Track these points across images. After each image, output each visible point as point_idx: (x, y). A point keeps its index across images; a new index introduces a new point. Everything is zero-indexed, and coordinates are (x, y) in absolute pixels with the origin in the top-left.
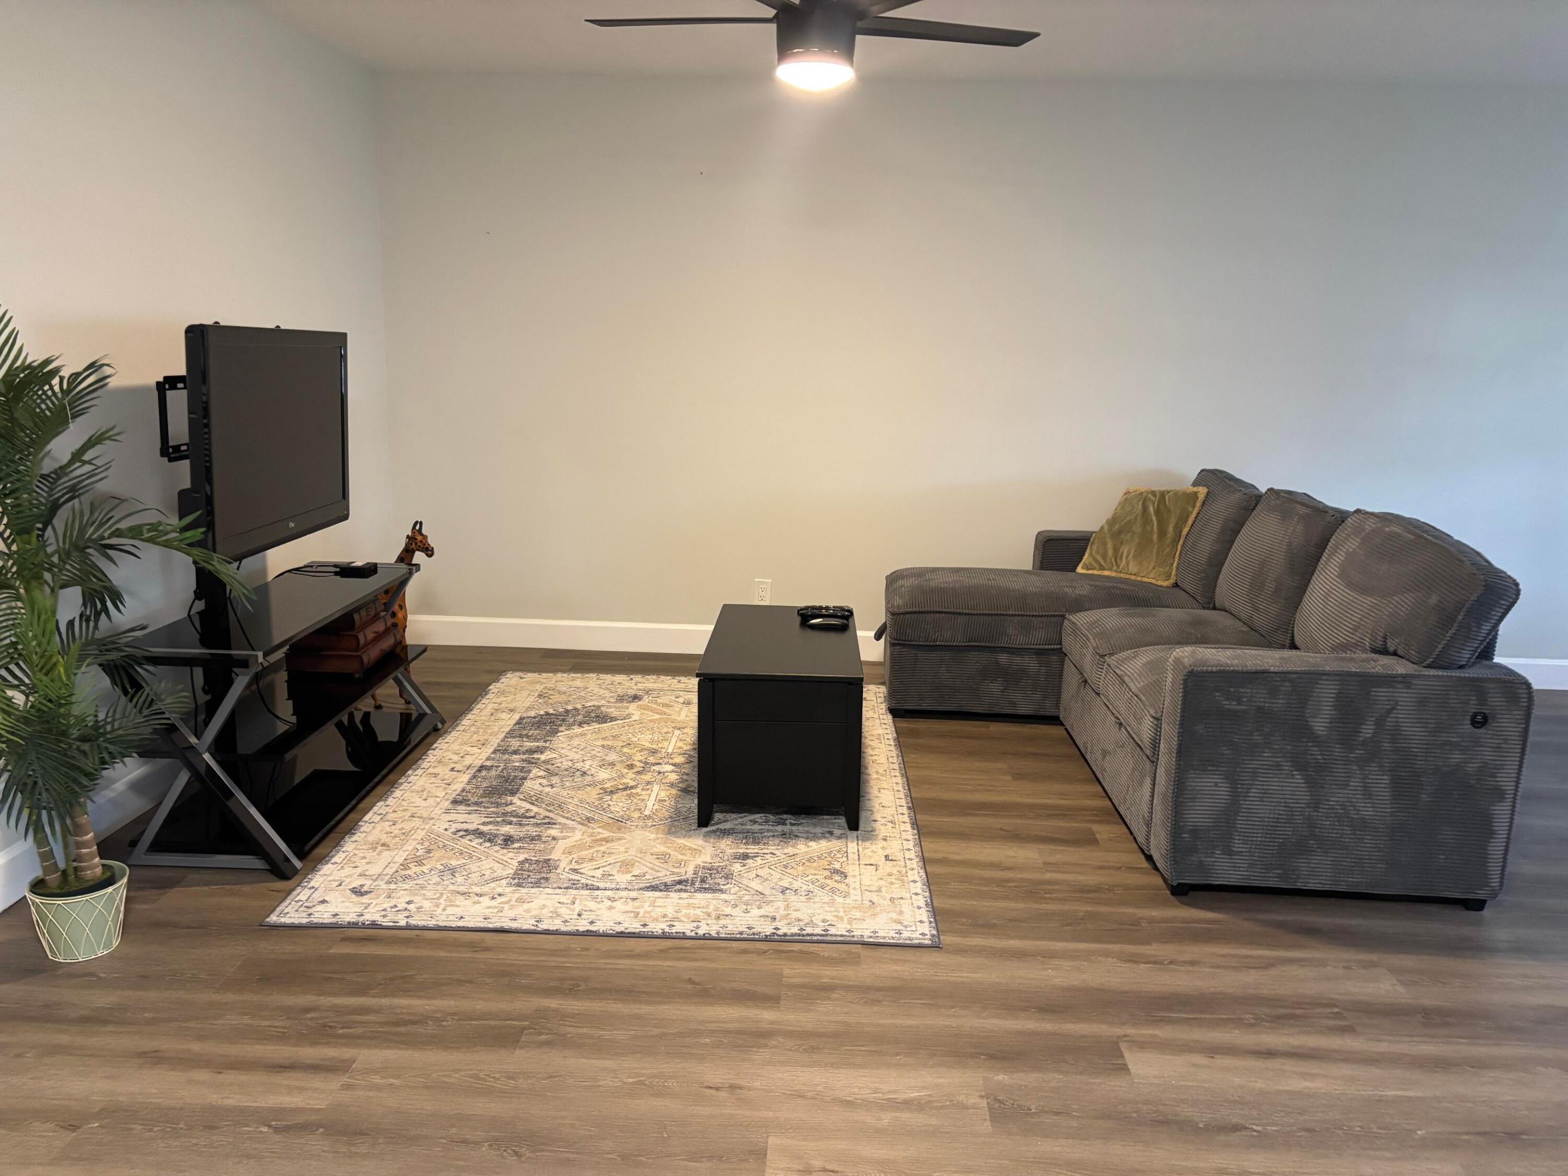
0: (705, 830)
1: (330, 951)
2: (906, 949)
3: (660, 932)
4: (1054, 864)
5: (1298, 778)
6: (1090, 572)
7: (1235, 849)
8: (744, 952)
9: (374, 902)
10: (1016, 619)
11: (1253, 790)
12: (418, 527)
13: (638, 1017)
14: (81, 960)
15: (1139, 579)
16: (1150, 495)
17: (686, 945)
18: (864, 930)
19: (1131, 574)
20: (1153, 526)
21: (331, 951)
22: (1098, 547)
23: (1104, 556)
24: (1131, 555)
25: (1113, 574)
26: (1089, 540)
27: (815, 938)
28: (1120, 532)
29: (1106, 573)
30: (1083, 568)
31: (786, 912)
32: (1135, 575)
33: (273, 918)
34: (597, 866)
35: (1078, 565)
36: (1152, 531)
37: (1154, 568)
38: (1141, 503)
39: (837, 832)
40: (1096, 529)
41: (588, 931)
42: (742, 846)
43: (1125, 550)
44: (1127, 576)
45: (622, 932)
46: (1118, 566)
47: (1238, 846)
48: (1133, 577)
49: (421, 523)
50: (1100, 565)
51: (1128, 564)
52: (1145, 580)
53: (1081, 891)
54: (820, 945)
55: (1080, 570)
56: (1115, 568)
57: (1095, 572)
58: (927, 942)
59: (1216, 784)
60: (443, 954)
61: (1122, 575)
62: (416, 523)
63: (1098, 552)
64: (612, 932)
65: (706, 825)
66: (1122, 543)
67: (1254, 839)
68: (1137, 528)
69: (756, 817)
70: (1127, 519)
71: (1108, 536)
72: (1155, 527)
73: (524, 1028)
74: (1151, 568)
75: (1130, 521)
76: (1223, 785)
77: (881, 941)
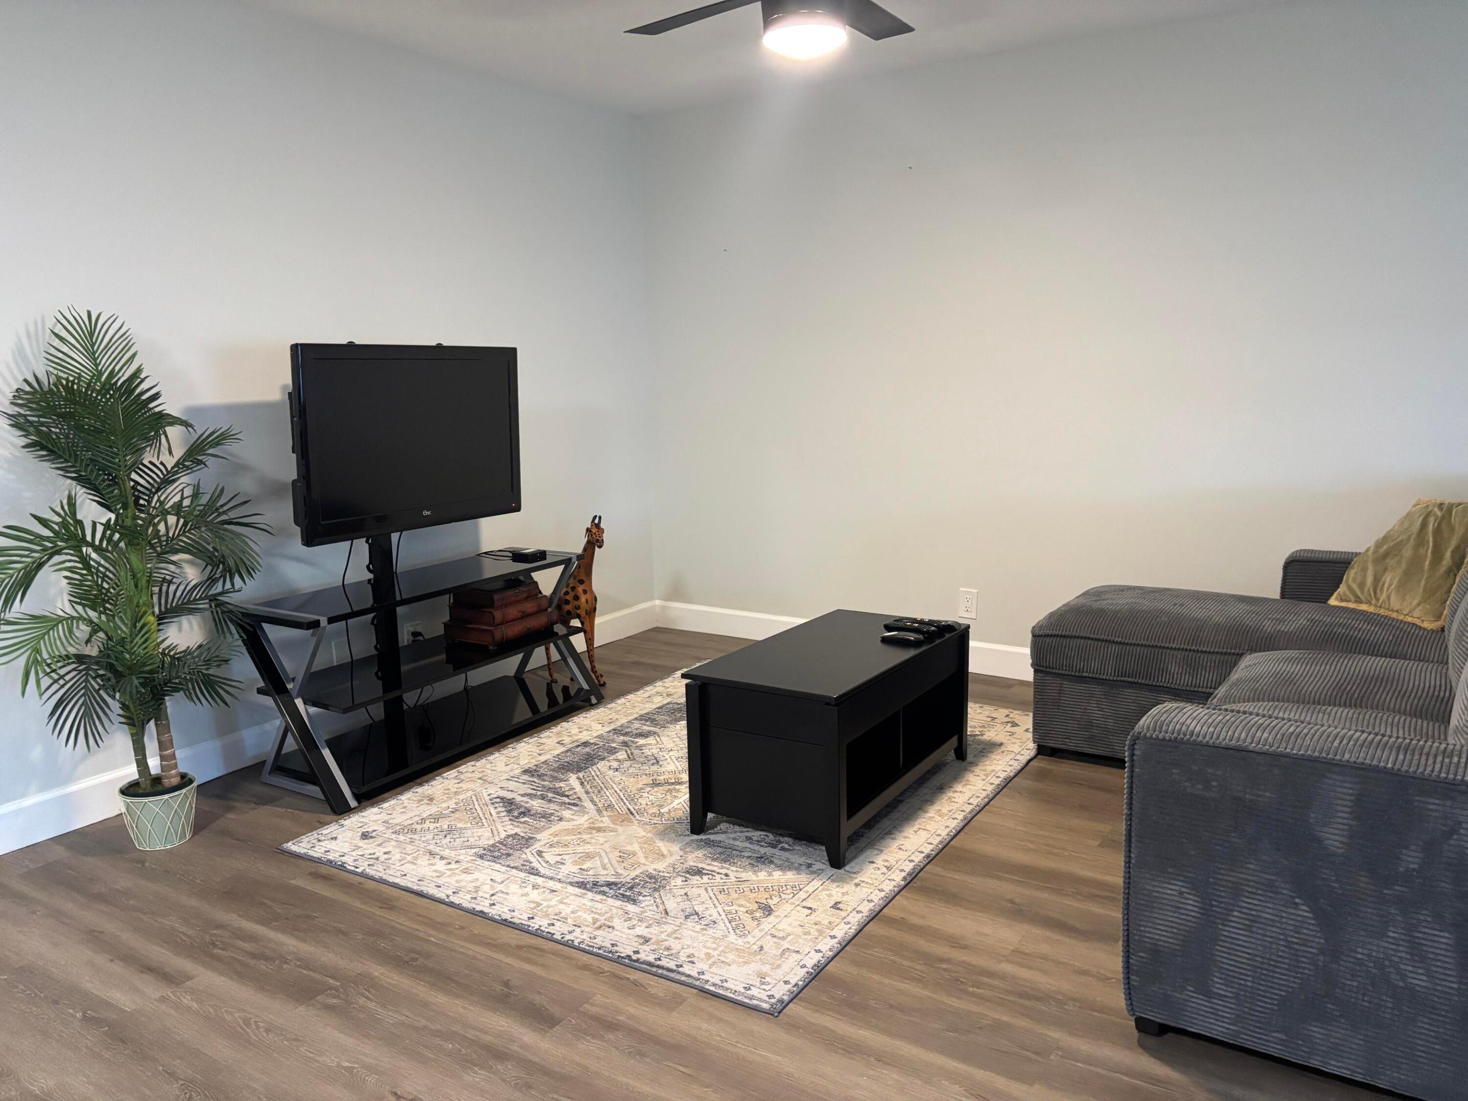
0: (695, 837)
1: (291, 881)
2: (739, 1007)
3: (537, 927)
4: (1026, 954)
5: (1304, 911)
6: (1343, 604)
7: (1215, 990)
8: (586, 967)
9: (365, 846)
10: (1180, 654)
11: (1235, 913)
12: (597, 521)
13: (425, 1005)
14: (148, 849)
15: (1401, 617)
16: (1436, 509)
17: (545, 947)
18: (712, 978)
19: (1393, 610)
20: (1427, 551)
21: (293, 882)
22: (1356, 573)
23: (1362, 586)
24: (1393, 587)
25: (1371, 609)
26: (1349, 563)
27: (660, 971)
28: (1386, 555)
29: (1364, 607)
30: (1336, 598)
31: (666, 938)
32: (1397, 611)
33: (292, 846)
34: (561, 853)
35: (1332, 594)
36: (1426, 556)
37: (1419, 605)
38: (1421, 519)
39: (818, 866)
40: (1362, 550)
41: (482, 912)
42: (709, 861)
43: (1387, 578)
44: (1387, 613)
45: (506, 920)
46: (1378, 600)
47: (1219, 987)
48: (1394, 615)
49: (600, 517)
50: (1357, 596)
51: (1389, 597)
52: (1409, 619)
53: (1022, 995)
54: (660, 980)
55: (1333, 601)
56: (1374, 602)
57: (1351, 605)
58: (766, 1006)
59: (1181, 893)
60: (358, 904)
61: (1382, 612)
62: (595, 517)
63: (1354, 580)
64: (498, 917)
65: (698, 833)
66: (1385, 570)
67: (1242, 982)
68: (1408, 552)
69: (756, 834)
70: (1400, 538)
71: (1371, 559)
72: (1430, 551)
73: (331, 988)
74: (1415, 602)
75: (1402, 541)
76: (1191, 897)
77: (721, 992)
